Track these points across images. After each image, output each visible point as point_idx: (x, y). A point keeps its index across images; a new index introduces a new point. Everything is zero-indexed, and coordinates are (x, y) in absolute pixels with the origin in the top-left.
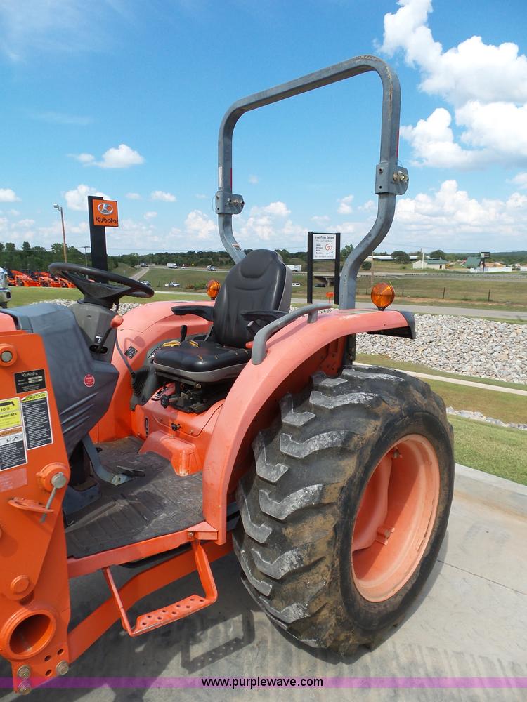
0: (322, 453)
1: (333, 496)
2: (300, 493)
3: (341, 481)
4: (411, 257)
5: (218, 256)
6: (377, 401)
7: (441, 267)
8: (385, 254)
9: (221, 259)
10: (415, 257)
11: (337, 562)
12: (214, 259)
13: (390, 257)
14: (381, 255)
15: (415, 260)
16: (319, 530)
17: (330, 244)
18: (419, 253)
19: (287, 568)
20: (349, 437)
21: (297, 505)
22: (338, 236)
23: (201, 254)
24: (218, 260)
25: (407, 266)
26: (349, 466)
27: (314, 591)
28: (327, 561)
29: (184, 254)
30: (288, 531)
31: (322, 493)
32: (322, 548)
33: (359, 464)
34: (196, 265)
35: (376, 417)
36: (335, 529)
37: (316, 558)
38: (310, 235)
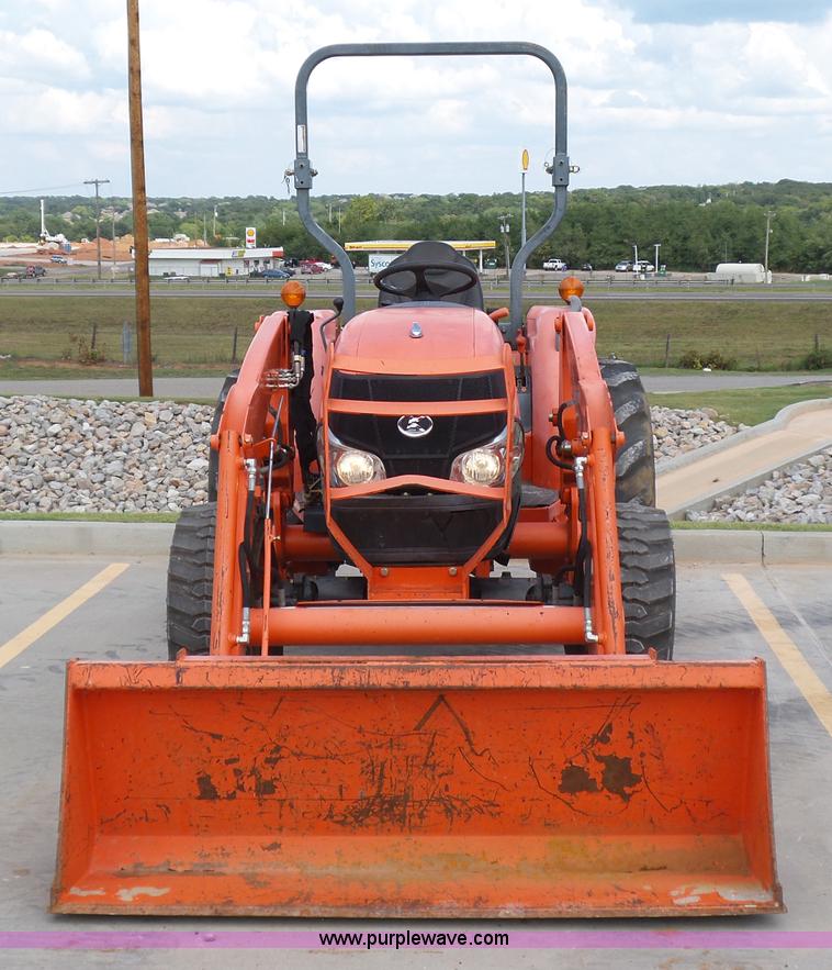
16: (647, 480)
30: (624, 486)
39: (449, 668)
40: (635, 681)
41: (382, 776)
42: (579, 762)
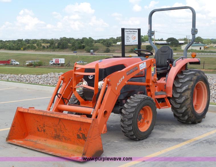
0: (188, 81)
1: (190, 87)
2: (185, 87)
3: (191, 85)
4: (180, 42)
5: (41, 43)
6: (196, 73)
7: (200, 48)
8: (162, 40)
9: (43, 44)
10: (183, 42)
11: (191, 99)
12: (38, 45)
13: (165, 42)
14: (159, 40)
15: (182, 44)
16: (188, 93)
17: (134, 35)
18: (185, 39)
19: (183, 100)
20: (192, 78)
21: (184, 89)
22: (139, 30)
23: (28, 41)
24: (41, 45)
25: (177, 48)
26: (192, 83)
27: (188, 104)
28: (190, 98)
29: (15, 41)
30: (183, 94)
31: (188, 87)
32: (189, 96)
33: (194, 83)
34: (24, 49)
35: (196, 76)
36: (191, 93)
37: (188, 98)
38: (123, 30)
39: (56, 114)
40: (76, 120)
41: (56, 131)
42: (78, 133)
